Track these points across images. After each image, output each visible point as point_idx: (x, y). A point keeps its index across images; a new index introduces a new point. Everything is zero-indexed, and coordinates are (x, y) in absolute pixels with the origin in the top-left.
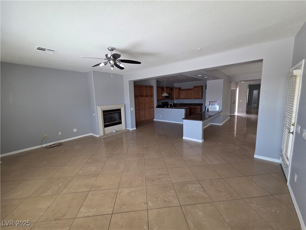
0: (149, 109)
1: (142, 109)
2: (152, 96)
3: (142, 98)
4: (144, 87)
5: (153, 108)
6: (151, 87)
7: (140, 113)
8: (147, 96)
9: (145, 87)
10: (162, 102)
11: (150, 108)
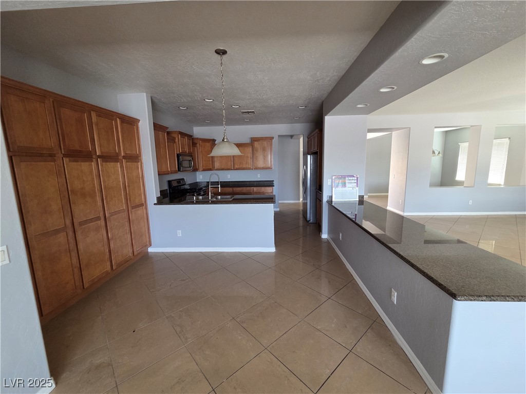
0: (126, 213)
1: (87, 222)
2: (135, 158)
3: (84, 166)
4: (93, 115)
5: (143, 205)
6: (130, 123)
7: (81, 246)
8: (108, 158)
9: (98, 116)
10: (170, 182)
11: (133, 208)
